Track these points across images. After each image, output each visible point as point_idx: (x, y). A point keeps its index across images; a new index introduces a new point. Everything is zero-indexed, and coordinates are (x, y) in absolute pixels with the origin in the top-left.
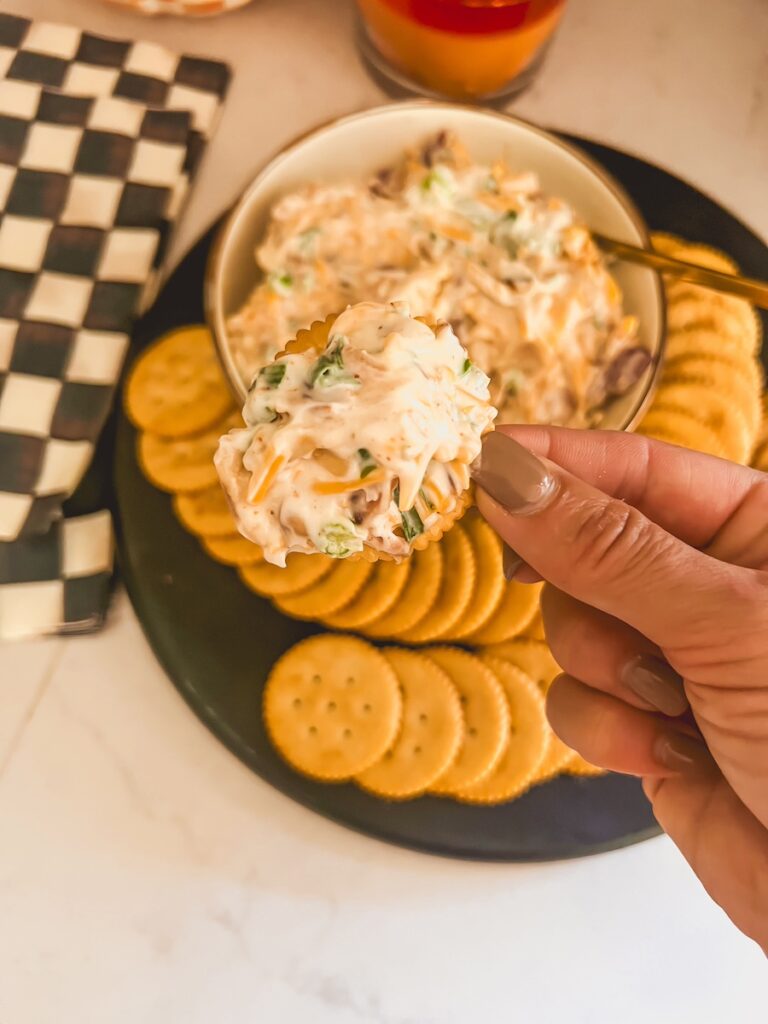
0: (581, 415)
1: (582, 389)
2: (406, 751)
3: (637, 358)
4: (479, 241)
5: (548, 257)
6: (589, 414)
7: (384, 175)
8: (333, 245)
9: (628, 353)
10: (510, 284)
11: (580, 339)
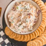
2: (38, 45)
4: (24, 10)
5: (29, 8)
7: (13, 8)
8: (14, 17)
10: (28, 12)
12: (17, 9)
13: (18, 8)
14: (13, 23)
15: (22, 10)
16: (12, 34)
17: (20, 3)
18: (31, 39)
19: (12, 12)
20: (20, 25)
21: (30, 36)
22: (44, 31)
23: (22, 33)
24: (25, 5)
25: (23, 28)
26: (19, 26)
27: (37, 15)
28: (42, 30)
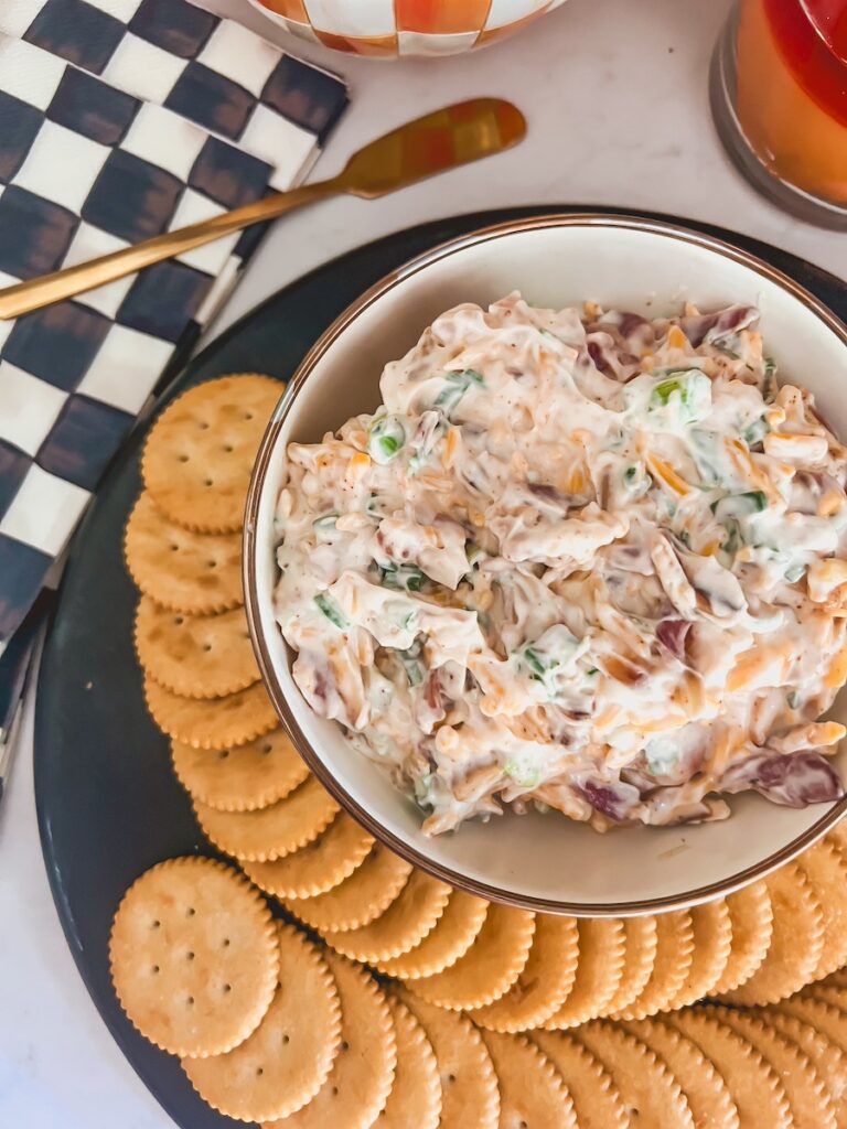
0: (699, 791)
1: (719, 765)
2: (246, 1067)
3: (819, 777)
4: (693, 503)
5: (774, 582)
6: (710, 797)
7: (629, 323)
9: (811, 761)
10: (703, 596)
11: (758, 704)
12: (639, 393)
13: (664, 394)
14: (376, 448)
15: (679, 481)
16: (200, 532)
17: (766, 393)
18: (288, 894)
19: (558, 339)
20: (422, 583)
21: (316, 845)
22: (529, 1037)
23: (307, 681)
24: (785, 482)
25: (381, 654)
26: (380, 575)
27: (734, 764)
28: (525, 988)
